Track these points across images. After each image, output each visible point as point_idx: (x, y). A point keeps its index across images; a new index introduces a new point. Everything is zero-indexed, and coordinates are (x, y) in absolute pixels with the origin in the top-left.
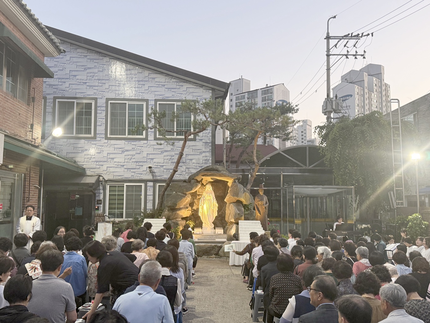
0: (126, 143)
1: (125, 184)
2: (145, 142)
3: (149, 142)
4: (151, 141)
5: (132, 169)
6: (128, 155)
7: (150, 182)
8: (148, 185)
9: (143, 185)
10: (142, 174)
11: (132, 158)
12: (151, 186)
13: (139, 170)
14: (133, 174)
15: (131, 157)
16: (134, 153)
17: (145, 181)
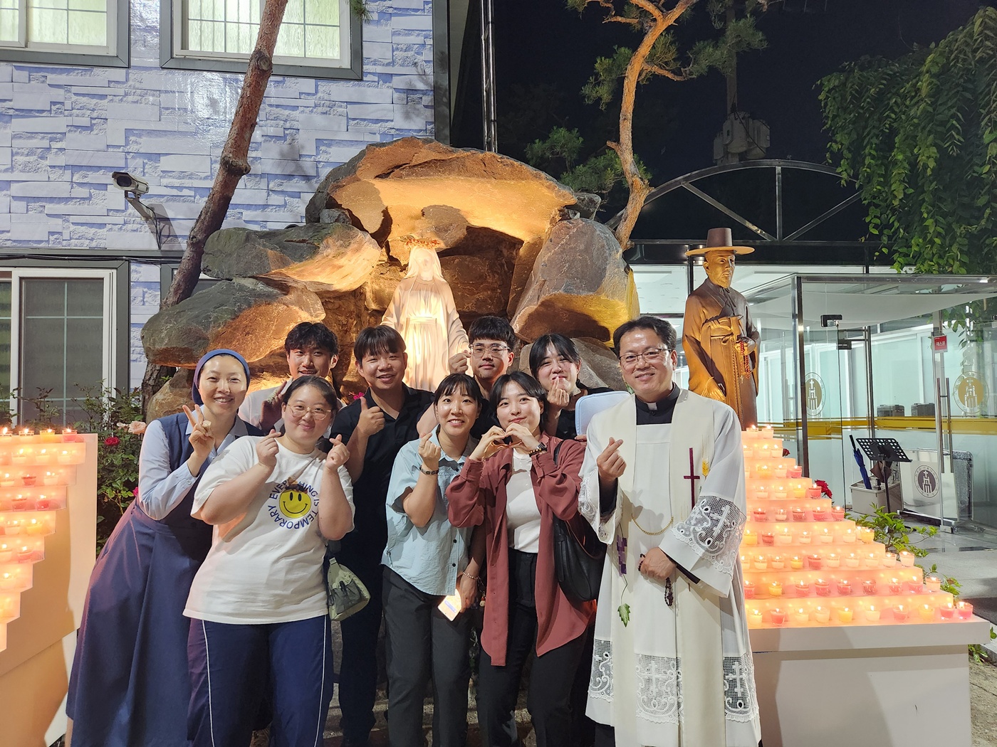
0: (22, 75)
1: (17, 273)
2: (119, 74)
3: (133, 74)
4: (145, 75)
5: (51, 200)
6: (32, 135)
7: (144, 267)
8: (134, 277)
9: (108, 276)
10: (102, 225)
11: (49, 149)
12: (148, 284)
13: (85, 208)
14: (57, 224)
15: (45, 143)
16: (59, 123)
17: (122, 260)
